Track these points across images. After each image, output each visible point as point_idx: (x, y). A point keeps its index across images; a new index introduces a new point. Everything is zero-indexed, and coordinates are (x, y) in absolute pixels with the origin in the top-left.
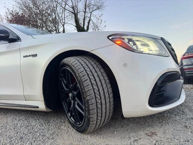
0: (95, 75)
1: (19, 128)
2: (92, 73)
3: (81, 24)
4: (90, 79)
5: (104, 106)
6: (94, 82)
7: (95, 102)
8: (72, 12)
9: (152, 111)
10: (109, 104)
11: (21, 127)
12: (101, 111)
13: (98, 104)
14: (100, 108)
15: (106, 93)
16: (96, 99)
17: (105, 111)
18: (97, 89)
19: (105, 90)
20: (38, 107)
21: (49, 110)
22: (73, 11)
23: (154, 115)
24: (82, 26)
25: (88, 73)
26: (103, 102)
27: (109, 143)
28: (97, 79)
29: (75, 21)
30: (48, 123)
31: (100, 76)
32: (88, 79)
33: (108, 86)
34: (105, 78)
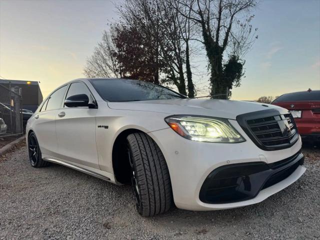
0: (151, 159)
1: (91, 198)
2: (147, 157)
3: (213, 37)
4: (144, 164)
5: (157, 193)
6: (147, 167)
7: (147, 188)
8: (199, 21)
9: (202, 207)
10: (163, 191)
11: (93, 197)
12: (153, 197)
13: (150, 190)
14: (153, 194)
15: (159, 179)
16: (147, 185)
17: (159, 197)
18: (150, 175)
19: (159, 177)
20: (110, 179)
21: (120, 184)
22: (201, 19)
23: (207, 212)
24: (215, 41)
25: (143, 156)
26: (156, 188)
27: (160, 233)
28: (152, 164)
29: (203, 35)
30: (118, 197)
31: (155, 161)
32: (142, 163)
33: (163, 172)
34: (161, 163)
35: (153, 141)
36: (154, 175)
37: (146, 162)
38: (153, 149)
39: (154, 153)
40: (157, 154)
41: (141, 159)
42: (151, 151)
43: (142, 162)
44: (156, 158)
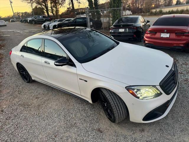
35: (119, 97)
36: (121, 112)
37: (117, 107)
38: (119, 99)
39: (120, 102)
40: (121, 102)
41: (115, 106)
42: (118, 101)
43: (115, 107)
44: (121, 104)
